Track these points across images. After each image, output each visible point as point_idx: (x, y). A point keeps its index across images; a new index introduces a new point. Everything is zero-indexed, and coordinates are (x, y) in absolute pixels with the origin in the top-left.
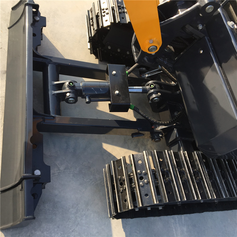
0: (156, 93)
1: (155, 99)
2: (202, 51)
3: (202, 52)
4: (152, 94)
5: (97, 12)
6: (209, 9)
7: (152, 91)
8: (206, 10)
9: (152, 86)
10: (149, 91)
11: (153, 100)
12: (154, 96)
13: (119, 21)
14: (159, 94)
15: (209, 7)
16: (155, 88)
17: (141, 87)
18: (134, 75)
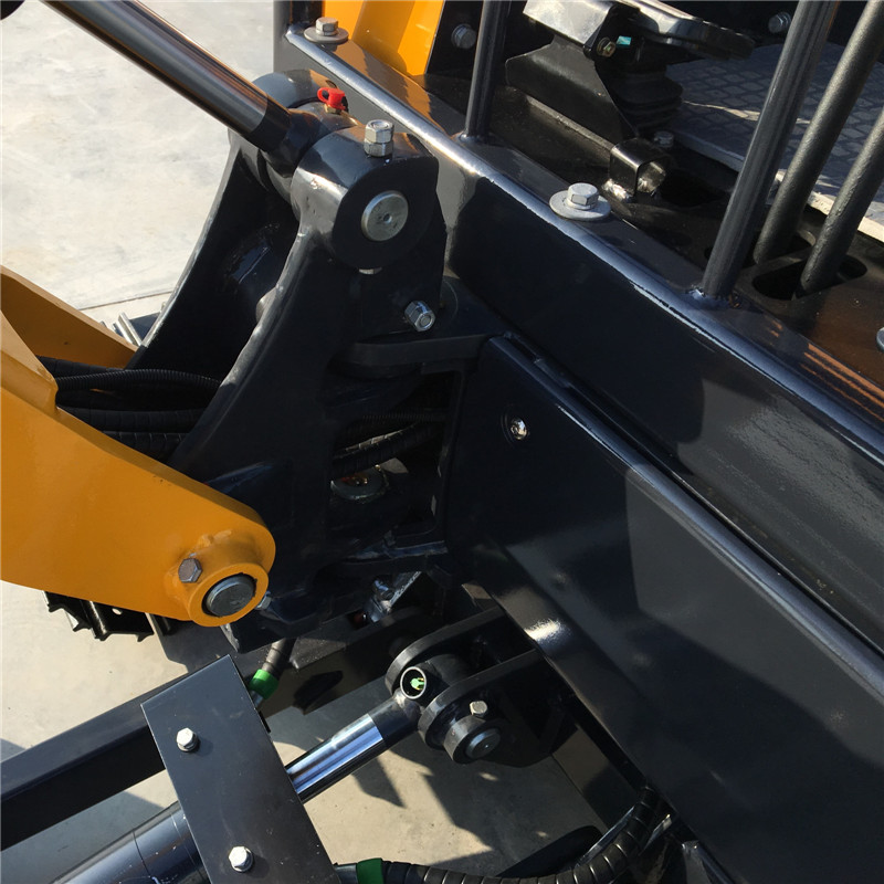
0: (458, 710)
1: (475, 742)
2: (522, 425)
3: (522, 429)
4: (440, 726)
6: (380, 218)
7: (434, 706)
8: (372, 236)
9: (415, 683)
10: (418, 715)
11: (469, 753)
12: (459, 730)
14: (477, 708)
15: (368, 210)
16: (434, 686)
17: (367, 720)
18: (322, 643)
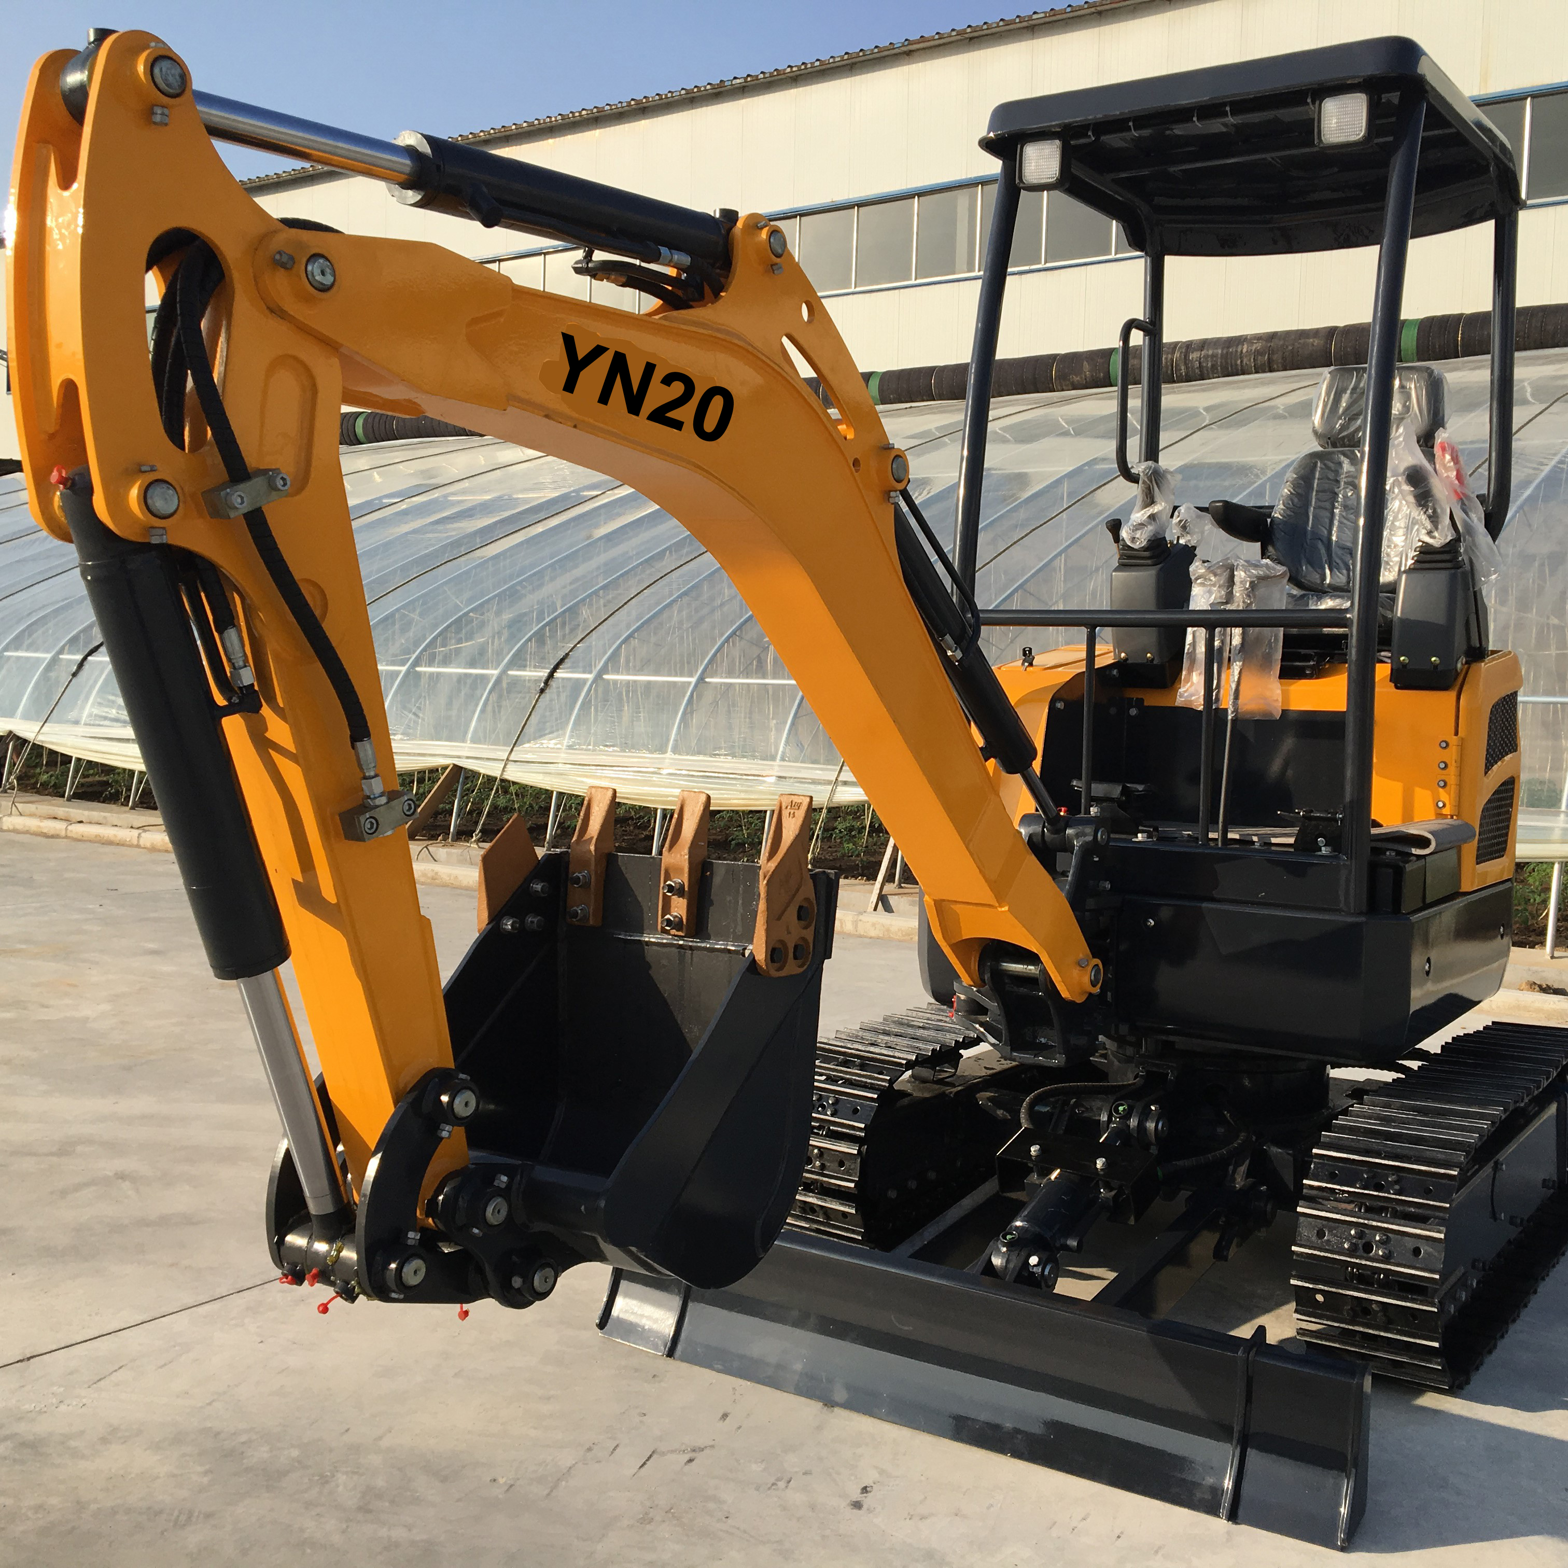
7: (1133, 1122)
9: (1121, 1109)
13: (862, 1126)
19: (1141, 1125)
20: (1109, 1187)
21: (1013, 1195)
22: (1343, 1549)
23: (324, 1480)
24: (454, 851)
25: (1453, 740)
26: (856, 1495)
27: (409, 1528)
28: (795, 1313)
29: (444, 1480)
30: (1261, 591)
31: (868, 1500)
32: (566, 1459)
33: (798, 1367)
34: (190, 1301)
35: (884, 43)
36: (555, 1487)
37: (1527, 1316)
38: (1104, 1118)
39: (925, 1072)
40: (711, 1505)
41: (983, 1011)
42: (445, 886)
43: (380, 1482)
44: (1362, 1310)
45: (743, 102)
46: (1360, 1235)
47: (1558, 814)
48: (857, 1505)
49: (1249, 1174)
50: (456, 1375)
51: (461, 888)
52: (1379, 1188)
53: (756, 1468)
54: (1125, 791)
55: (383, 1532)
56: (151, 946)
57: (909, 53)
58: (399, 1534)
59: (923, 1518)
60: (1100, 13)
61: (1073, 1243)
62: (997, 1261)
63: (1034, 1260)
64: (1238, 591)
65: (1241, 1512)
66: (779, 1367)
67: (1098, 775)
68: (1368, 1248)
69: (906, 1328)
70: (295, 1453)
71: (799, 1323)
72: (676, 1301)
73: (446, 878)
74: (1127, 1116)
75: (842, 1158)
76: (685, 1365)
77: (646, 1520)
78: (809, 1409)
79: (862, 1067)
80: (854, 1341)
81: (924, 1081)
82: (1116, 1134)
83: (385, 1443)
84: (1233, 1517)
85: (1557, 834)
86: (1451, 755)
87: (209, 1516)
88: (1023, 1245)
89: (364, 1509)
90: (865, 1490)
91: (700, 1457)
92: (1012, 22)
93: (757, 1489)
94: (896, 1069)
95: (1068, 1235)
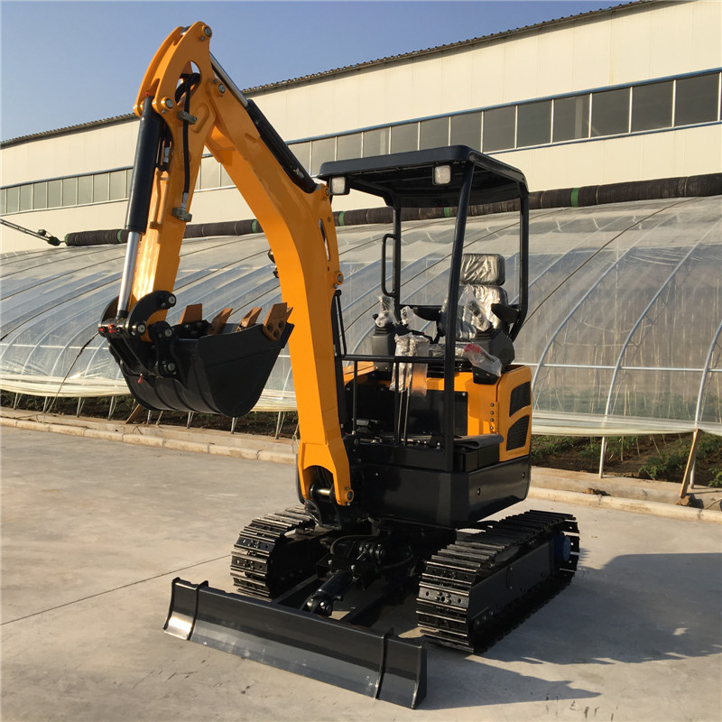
5: (243, 574)
7: (371, 551)
13: (268, 552)
19: (374, 552)
20: (356, 576)
21: (323, 579)
22: (414, 709)
23: (55, 682)
24: (149, 429)
25: (495, 403)
26: (244, 689)
27: (82, 698)
28: (233, 624)
29: (97, 683)
30: (420, 348)
31: (248, 691)
32: (143, 675)
33: (233, 644)
34: (15, 618)
35: (348, 65)
36: (137, 685)
37: (521, 627)
38: (361, 549)
39: (301, 531)
40: (191, 692)
41: (314, 509)
42: (142, 445)
43: (75, 683)
44: (440, 623)
45: (287, 91)
46: (441, 594)
47: (604, 416)
48: (244, 692)
49: (415, 571)
50: (109, 646)
51: (149, 446)
52: (449, 577)
53: (210, 679)
54: (370, 423)
55: (73, 699)
56: (16, 473)
57: (359, 70)
58: (78, 700)
59: (266, 697)
60: (442, 51)
61: (339, 598)
62: (309, 604)
63: (322, 604)
64: (411, 348)
65: (381, 696)
66: (227, 644)
67: (360, 416)
68: (443, 599)
69: (270, 629)
70: (46, 673)
71: (234, 628)
72: (192, 619)
73: (143, 442)
74: (368, 549)
75: (261, 565)
76: (193, 644)
77: (166, 697)
78: (236, 659)
79: (271, 529)
80: (253, 634)
81: (300, 534)
82: (365, 556)
83: (79, 669)
84: (377, 697)
85: (603, 425)
86: (495, 409)
87: (12, 693)
88: (318, 599)
89: (67, 692)
90: (248, 687)
91: (192, 676)
92: (404, 56)
93: (209, 686)
94: (282, 530)
95: (338, 594)
